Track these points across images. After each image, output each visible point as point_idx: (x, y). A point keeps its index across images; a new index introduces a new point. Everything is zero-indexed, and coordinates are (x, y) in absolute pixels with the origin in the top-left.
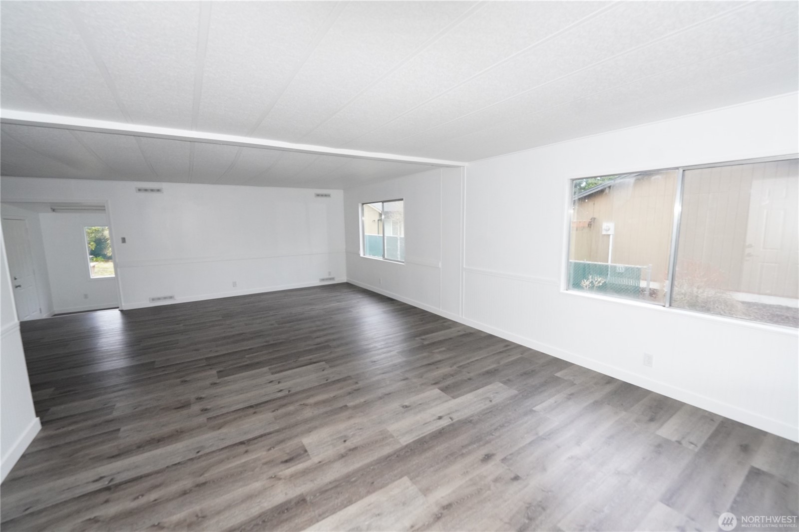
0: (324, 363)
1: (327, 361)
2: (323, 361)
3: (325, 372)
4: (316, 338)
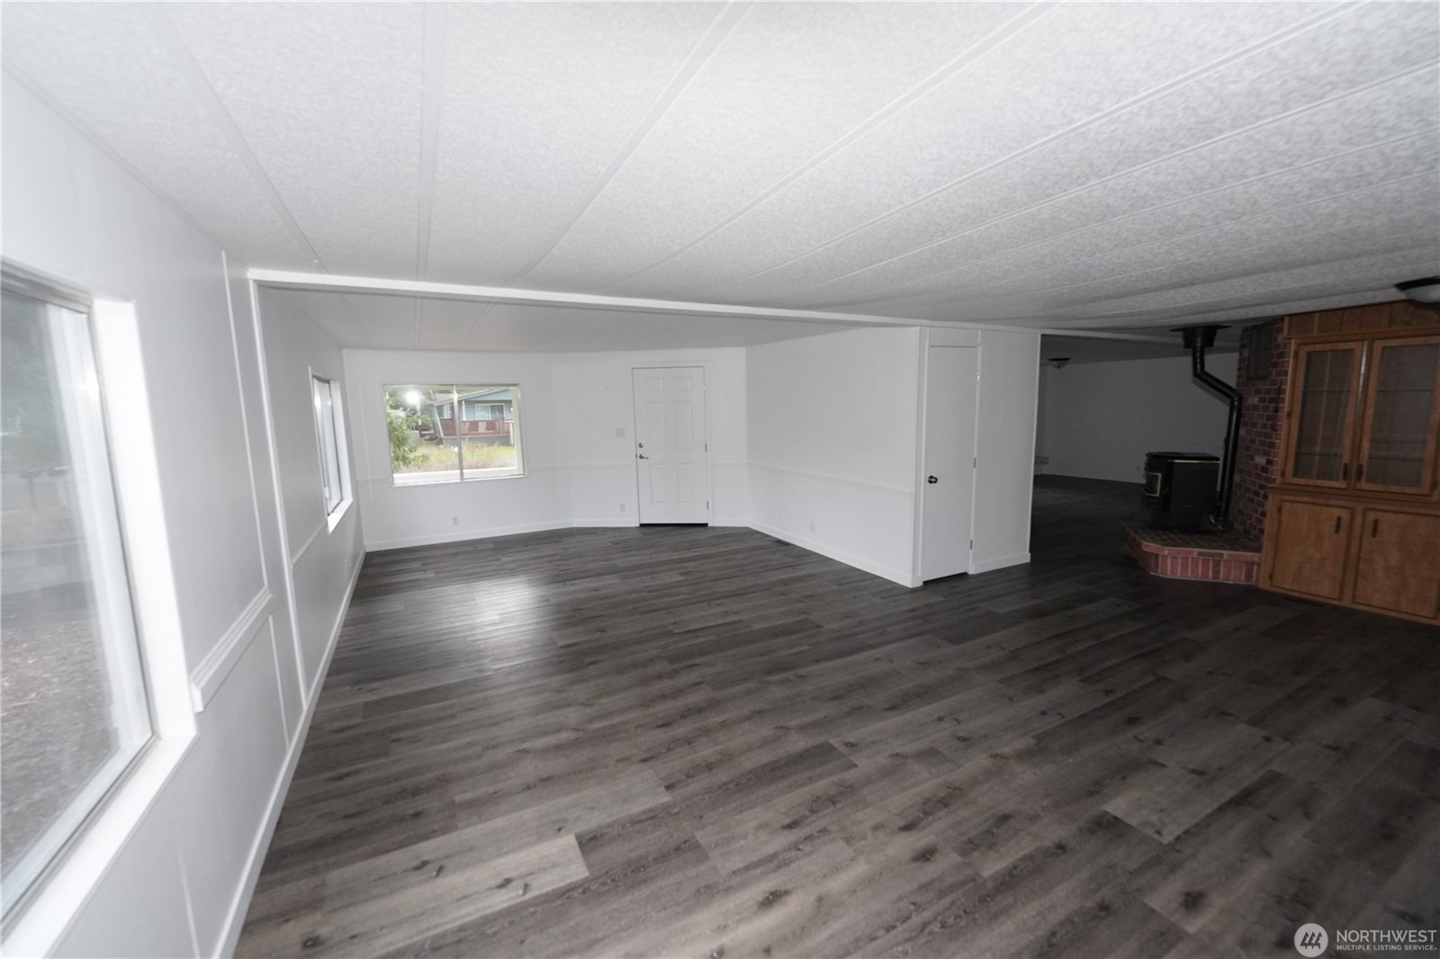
0: (676, 631)
1: (672, 634)
2: (678, 634)
3: (673, 620)
4: (701, 683)
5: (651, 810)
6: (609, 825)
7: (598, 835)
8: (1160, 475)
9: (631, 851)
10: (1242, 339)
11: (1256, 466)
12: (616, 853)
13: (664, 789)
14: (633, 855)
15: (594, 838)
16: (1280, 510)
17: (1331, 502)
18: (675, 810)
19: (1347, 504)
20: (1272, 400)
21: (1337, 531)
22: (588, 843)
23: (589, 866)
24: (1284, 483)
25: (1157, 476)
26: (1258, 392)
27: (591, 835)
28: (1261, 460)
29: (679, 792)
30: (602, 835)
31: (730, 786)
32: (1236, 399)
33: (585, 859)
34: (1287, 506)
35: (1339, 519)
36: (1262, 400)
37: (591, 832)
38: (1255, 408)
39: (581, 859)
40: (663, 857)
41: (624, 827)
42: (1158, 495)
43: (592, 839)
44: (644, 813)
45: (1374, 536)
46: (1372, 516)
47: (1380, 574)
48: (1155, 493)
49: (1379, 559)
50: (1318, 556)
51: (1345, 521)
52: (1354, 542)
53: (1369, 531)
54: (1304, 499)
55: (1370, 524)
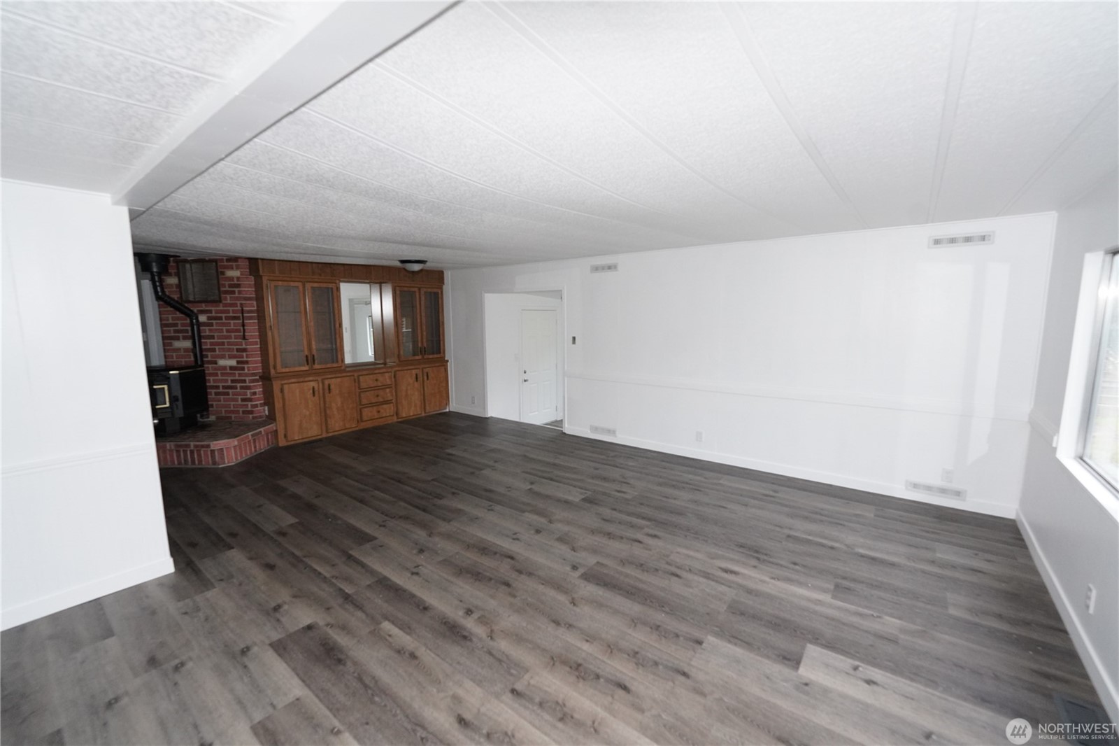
5: (730, 642)
6: (768, 657)
7: (781, 658)
8: (166, 386)
9: (770, 634)
11: (223, 368)
12: (781, 641)
13: (704, 645)
14: (771, 632)
15: (785, 658)
16: (282, 391)
17: (307, 379)
18: (716, 629)
19: (314, 378)
20: (234, 318)
21: (314, 395)
22: (794, 661)
23: (803, 648)
24: (277, 373)
25: (164, 388)
26: (203, 311)
27: (786, 662)
28: (228, 362)
29: (697, 634)
30: (779, 656)
31: (667, 609)
32: (194, 317)
33: (802, 654)
34: (286, 387)
35: (313, 388)
37: (785, 664)
39: (805, 655)
40: (755, 617)
41: (759, 649)
42: (169, 405)
43: (789, 660)
44: (736, 644)
45: (330, 393)
46: (327, 382)
47: (336, 413)
48: (165, 404)
49: (333, 405)
50: (308, 413)
51: (316, 389)
52: (322, 399)
53: (327, 391)
54: (293, 380)
55: (326, 387)
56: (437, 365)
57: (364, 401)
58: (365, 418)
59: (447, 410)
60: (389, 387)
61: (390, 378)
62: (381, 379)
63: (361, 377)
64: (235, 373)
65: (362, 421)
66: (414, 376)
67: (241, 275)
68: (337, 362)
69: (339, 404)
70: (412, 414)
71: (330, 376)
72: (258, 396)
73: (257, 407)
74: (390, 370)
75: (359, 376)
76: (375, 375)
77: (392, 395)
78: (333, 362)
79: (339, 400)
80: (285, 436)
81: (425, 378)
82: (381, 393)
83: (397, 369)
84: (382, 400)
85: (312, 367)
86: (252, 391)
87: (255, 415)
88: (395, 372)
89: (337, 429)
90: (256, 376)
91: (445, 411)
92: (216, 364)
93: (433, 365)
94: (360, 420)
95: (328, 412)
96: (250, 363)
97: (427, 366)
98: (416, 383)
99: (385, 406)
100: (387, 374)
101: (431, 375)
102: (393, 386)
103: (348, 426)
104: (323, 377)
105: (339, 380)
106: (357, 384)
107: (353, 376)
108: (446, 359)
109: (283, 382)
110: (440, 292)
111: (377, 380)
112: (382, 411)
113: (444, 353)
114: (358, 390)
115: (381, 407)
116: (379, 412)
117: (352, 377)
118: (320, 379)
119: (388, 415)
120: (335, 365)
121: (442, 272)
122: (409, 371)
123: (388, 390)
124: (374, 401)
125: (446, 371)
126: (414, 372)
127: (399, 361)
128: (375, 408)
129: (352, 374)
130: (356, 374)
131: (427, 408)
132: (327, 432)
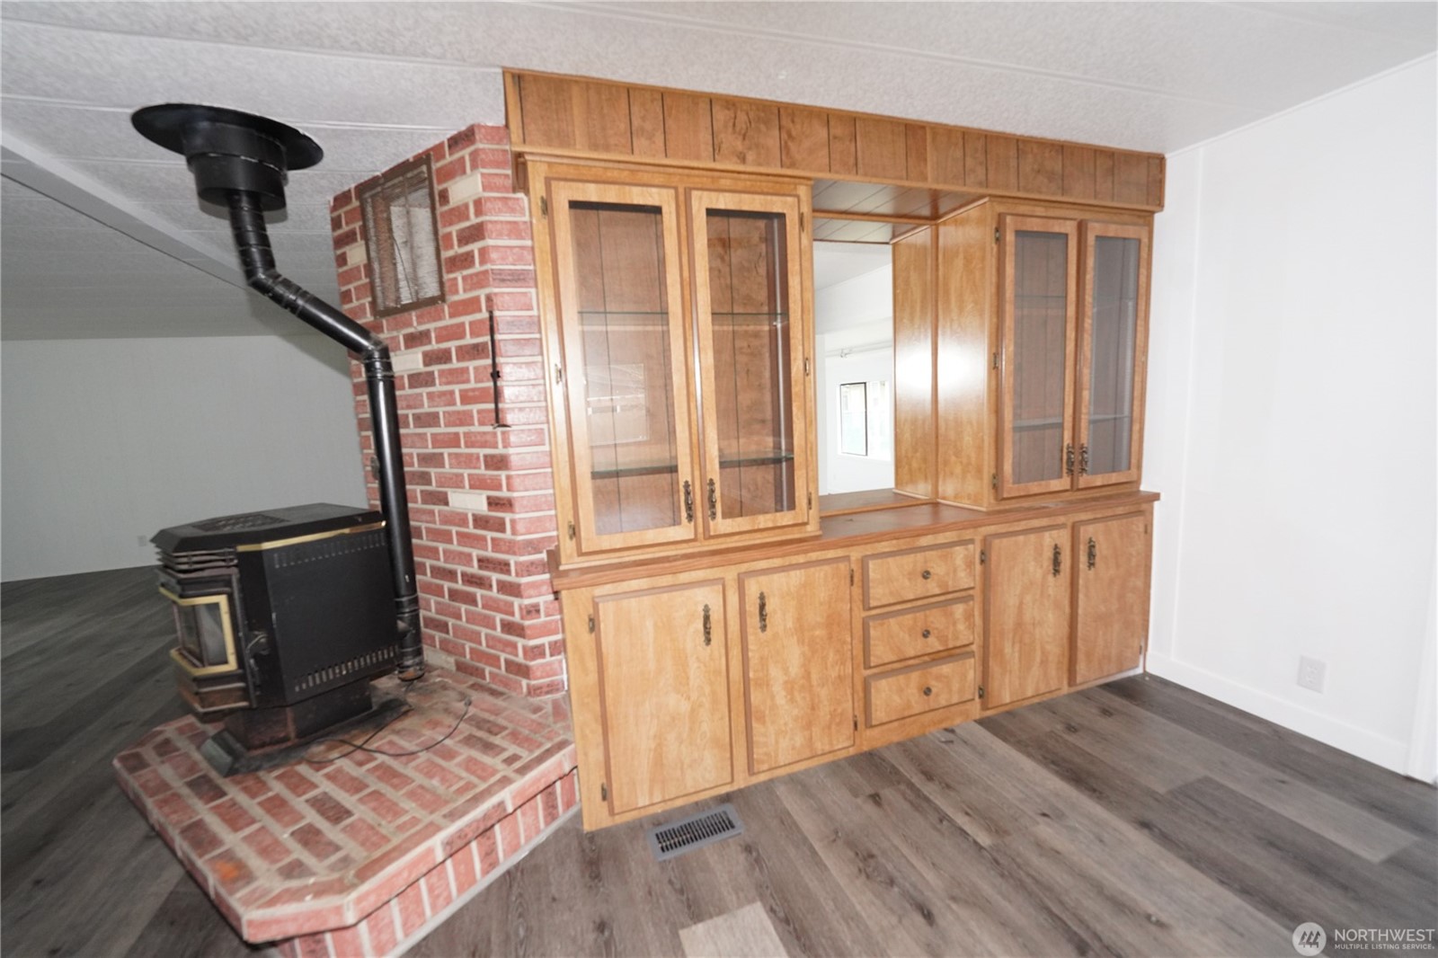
8: (222, 600)
10: (336, 224)
11: (461, 519)
16: (593, 625)
17: (684, 577)
19: (710, 574)
20: (475, 351)
21: (708, 639)
24: (581, 554)
25: (216, 606)
26: (413, 340)
28: (470, 502)
32: (377, 355)
34: (608, 612)
35: (707, 612)
36: (430, 359)
38: (417, 380)
42: (232, 665)
45: (764, 628)
46: (753, 588)
47: (781, 699)
48: (225, 662)
49: (775, 673)
50: (685, 707)
51: (716, 616)
52: (736, 652)
53: (754, 620)
54: (635, 584)
55: (752, 607)
56: (1120, 510)
57: (881, 652)
58: (879, 715)
59: (1139, 671)
60: (964, 596)
61: (970, 564)
62: (938, 569)
63: (872, 564)
64: (484, 539)
65: (869, 726)
66: (1049, 554)
67: (485, 188)
68: (792, 506)
69: (795, 669)
70: (1030, 693)
71: (763, 564)
72: (543, 618)
73: (542, 655)
74: (967, 534)
75: (864, 562)
76: (920, 556)
77: (971, 627)
78: (779, 509)
79: (794, 655)
80: (606, 794)
81: (1083, 558)
82: (936, 619)
83: (992, 529)
84: (938, 646)
85: (706, 528)
86: (527, 602)
87: (533, 682)
88: (986, 542)
89: (782, 760)
90: (539, 551)
91: (1131, 673)
92: (446, 503)
93: (1109, 513)
94: (863, 720)
95: (756, 697)
96: (517, 507)
97: (1089, 516)
98: (1051, 578)
99: (946, 669)
100: (959, 550)
101: (1102, 550)
102: (977, 593)
103: (820, 746)
104: (744, 567)
105: (796, 577)
106: (857, 590)
107: (847, 558)
108: (1144, 487)
109: (598, 591)
110: (1145, 240)
111: (926, 575)
112: (936, 687)
113: (1139, 467)
114: (860, 614)
115: (935, 670)
116: (928, 691)
117: (843, 566)
118: (730, 574)
119: (955, 699)
120: (786, 518)
121: (1159, 161)
122: (1032, 537)
123: (959, 610)
124: (912, 653)
125: (1148, 531)
126: (1049, 539)
127: (1000, 499)
128: (915, 676)
129: (840, 553)
130: (856, 554)
131: (1081, 667)
132: (751, 771)
